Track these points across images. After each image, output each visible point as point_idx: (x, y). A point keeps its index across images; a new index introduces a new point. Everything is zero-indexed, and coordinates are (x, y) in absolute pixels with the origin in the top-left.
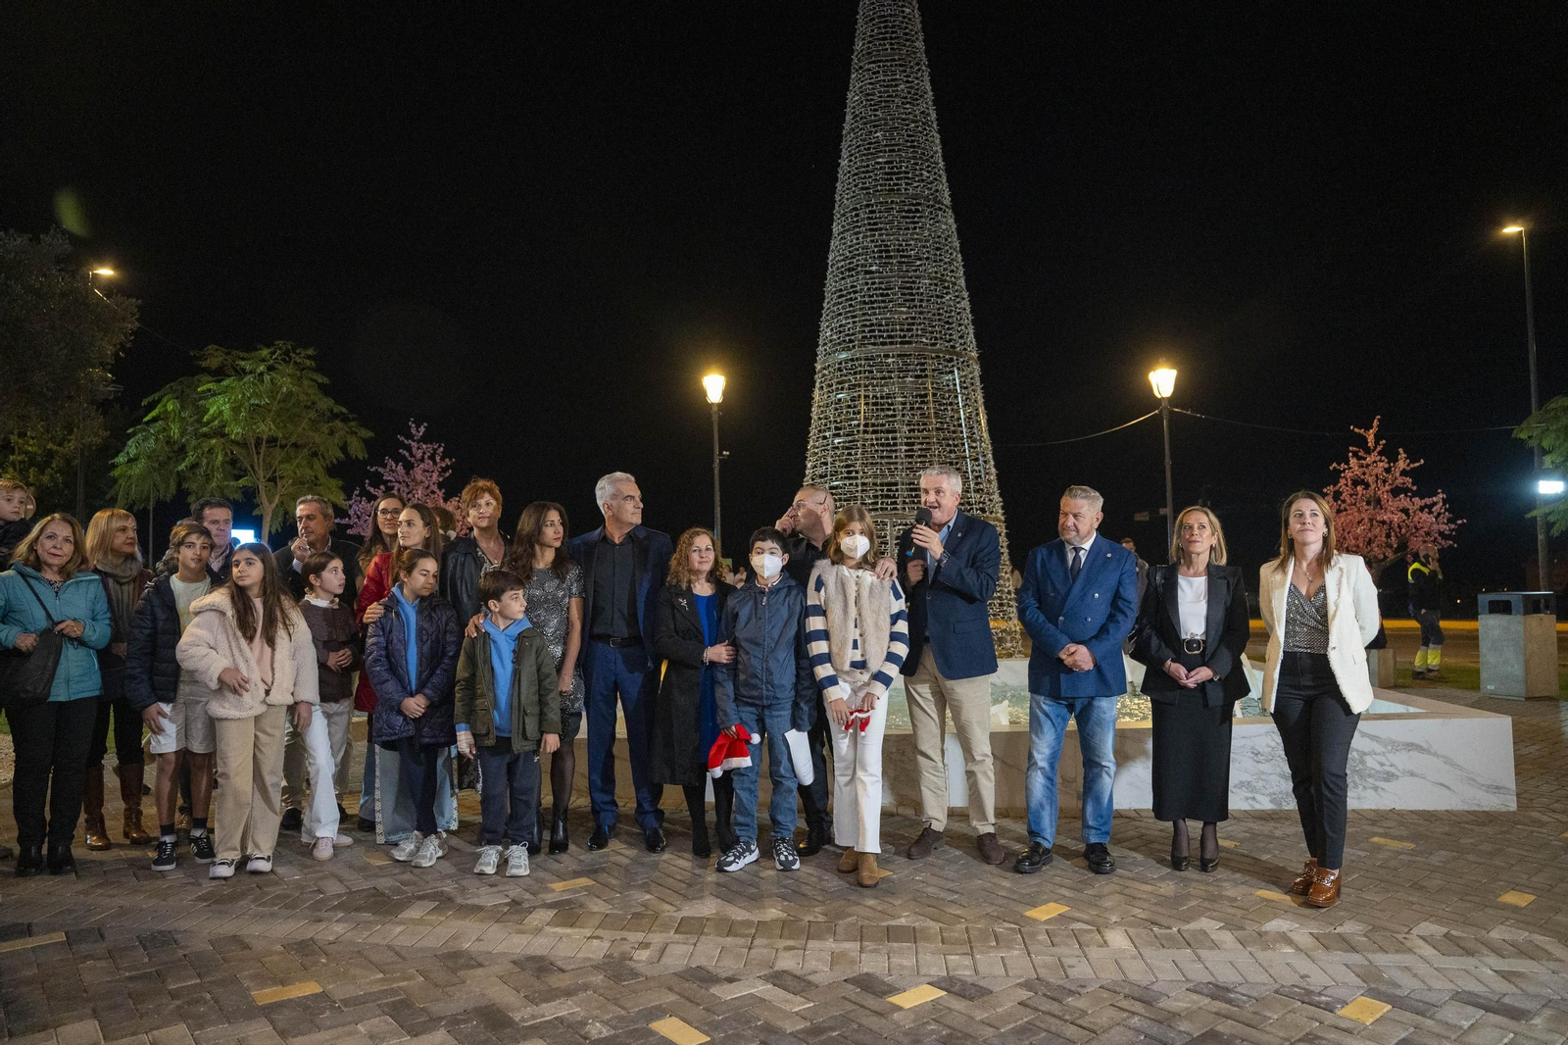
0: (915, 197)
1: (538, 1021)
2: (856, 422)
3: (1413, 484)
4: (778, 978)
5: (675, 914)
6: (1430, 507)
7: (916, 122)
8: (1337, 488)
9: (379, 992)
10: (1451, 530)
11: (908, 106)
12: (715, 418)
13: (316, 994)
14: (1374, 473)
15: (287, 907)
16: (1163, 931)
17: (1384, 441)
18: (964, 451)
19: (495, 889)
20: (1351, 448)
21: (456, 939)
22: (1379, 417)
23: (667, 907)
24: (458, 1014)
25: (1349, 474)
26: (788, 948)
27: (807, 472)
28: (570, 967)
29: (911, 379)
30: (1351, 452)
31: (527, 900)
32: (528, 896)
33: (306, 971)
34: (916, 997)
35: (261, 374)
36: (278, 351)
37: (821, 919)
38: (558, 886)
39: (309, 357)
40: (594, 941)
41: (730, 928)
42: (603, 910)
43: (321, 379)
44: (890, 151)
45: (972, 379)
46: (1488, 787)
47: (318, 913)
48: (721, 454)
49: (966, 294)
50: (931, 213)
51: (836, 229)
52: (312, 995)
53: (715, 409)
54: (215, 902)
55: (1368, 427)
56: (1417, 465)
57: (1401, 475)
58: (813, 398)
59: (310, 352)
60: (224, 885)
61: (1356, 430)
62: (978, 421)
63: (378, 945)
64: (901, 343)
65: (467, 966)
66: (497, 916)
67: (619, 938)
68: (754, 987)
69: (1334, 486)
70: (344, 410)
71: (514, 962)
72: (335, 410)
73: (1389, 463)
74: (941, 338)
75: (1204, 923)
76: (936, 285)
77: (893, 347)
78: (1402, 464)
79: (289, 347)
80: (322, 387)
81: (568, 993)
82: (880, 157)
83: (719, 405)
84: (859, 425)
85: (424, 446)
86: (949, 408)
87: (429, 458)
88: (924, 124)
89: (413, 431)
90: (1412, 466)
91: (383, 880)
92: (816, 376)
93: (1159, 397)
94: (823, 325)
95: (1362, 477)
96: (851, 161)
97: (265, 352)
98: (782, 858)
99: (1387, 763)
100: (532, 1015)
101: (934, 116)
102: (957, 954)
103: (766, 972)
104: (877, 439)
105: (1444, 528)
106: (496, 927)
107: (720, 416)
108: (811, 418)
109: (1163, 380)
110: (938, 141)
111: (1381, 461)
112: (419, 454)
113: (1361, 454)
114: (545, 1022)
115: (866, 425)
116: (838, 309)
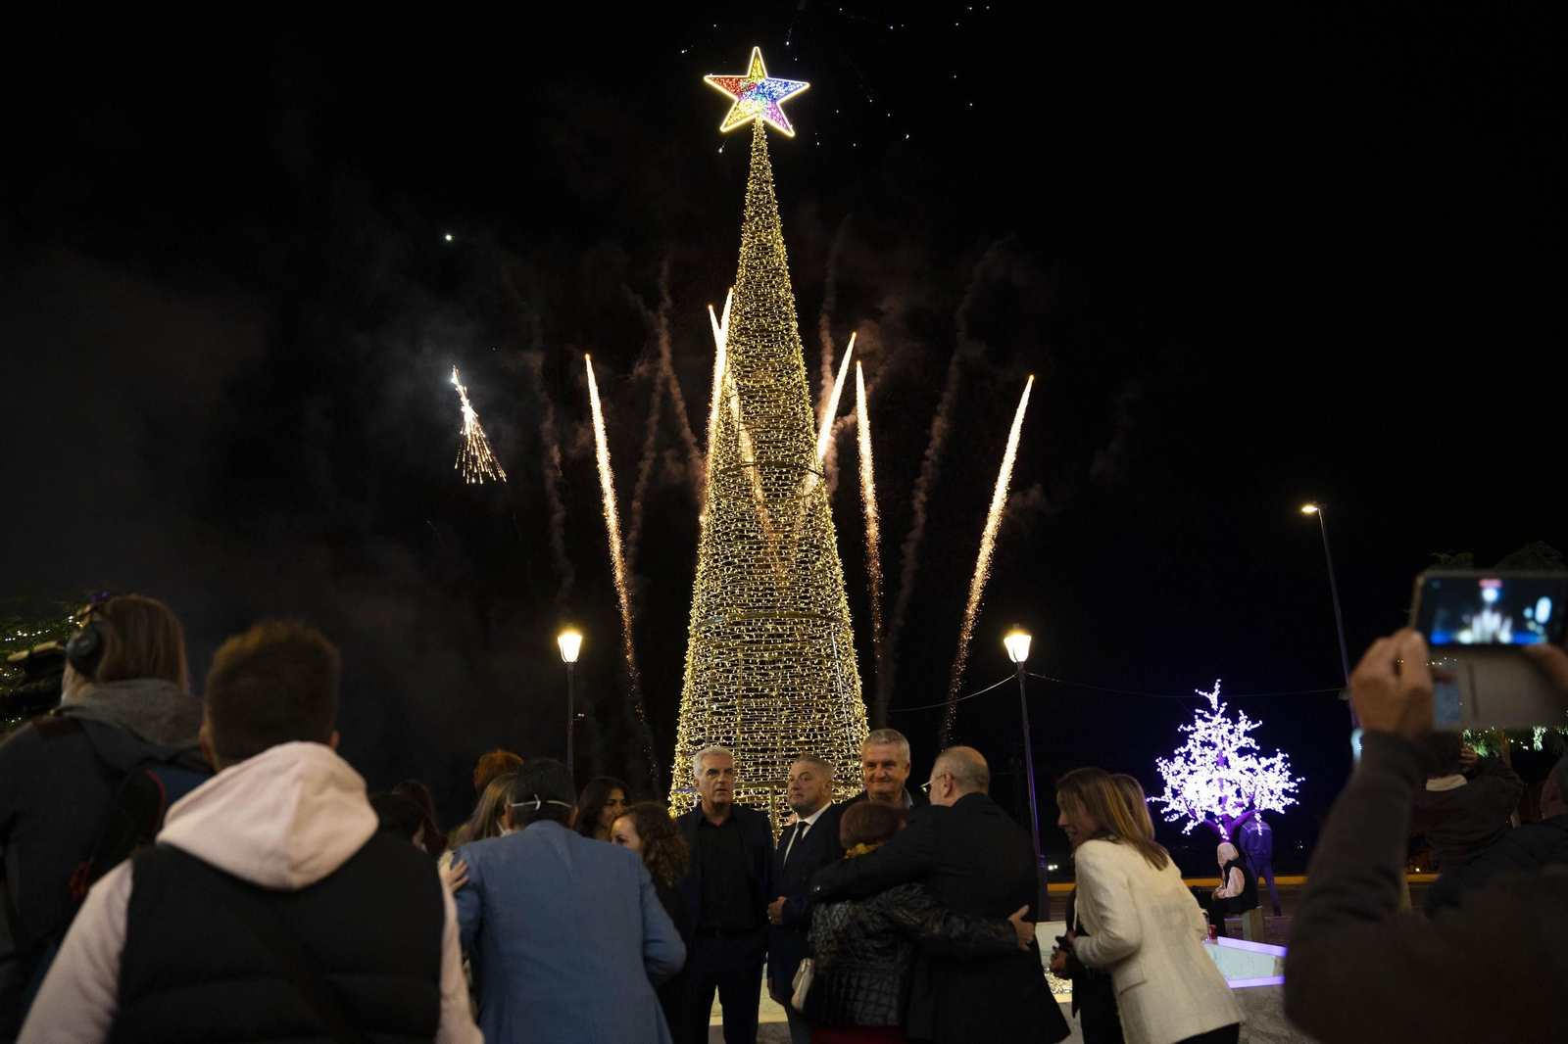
0: (793, 466)
2: (735, 687)
3: (1256, 744)
6: (1272, 766)
7: (789, 394)
8: (1186, 749)
10: (1295, 788)
11: (780, 379)
12: (570, 678)
14: (1220, 734)
17: (1226, 704)
20: (1197, 711)
25: (1195, 735)
27: (679, 738)
29: (790, 644)
30: (1198, 714)
45: (845, 643)
48: (575, 716)
49: (839, 561)
53: (571, 668)
55: (1211, 691)
56: (1257, 725)
57: (1244, 736)
58: (685, 662)
61: (1200, 693)
62: (852, 687)
69: (1184, 748)
73: (1233, 724)
78: (1244, 725)
83: (574, 663)
84: (737, 691)
86: (828, 672)
88: (796, 396)
90: (1253, 727)
92: (690, 639)
93: (1016, 661)
94: (697, 588)
95: (1209, 738)
101: (807, 389)
104: (756, 705)
105: (1286, 786)
108: (683, 683)
111: (1226, 722)
113: (1207, 715)
115: (744, 691)
116: (715, 573)
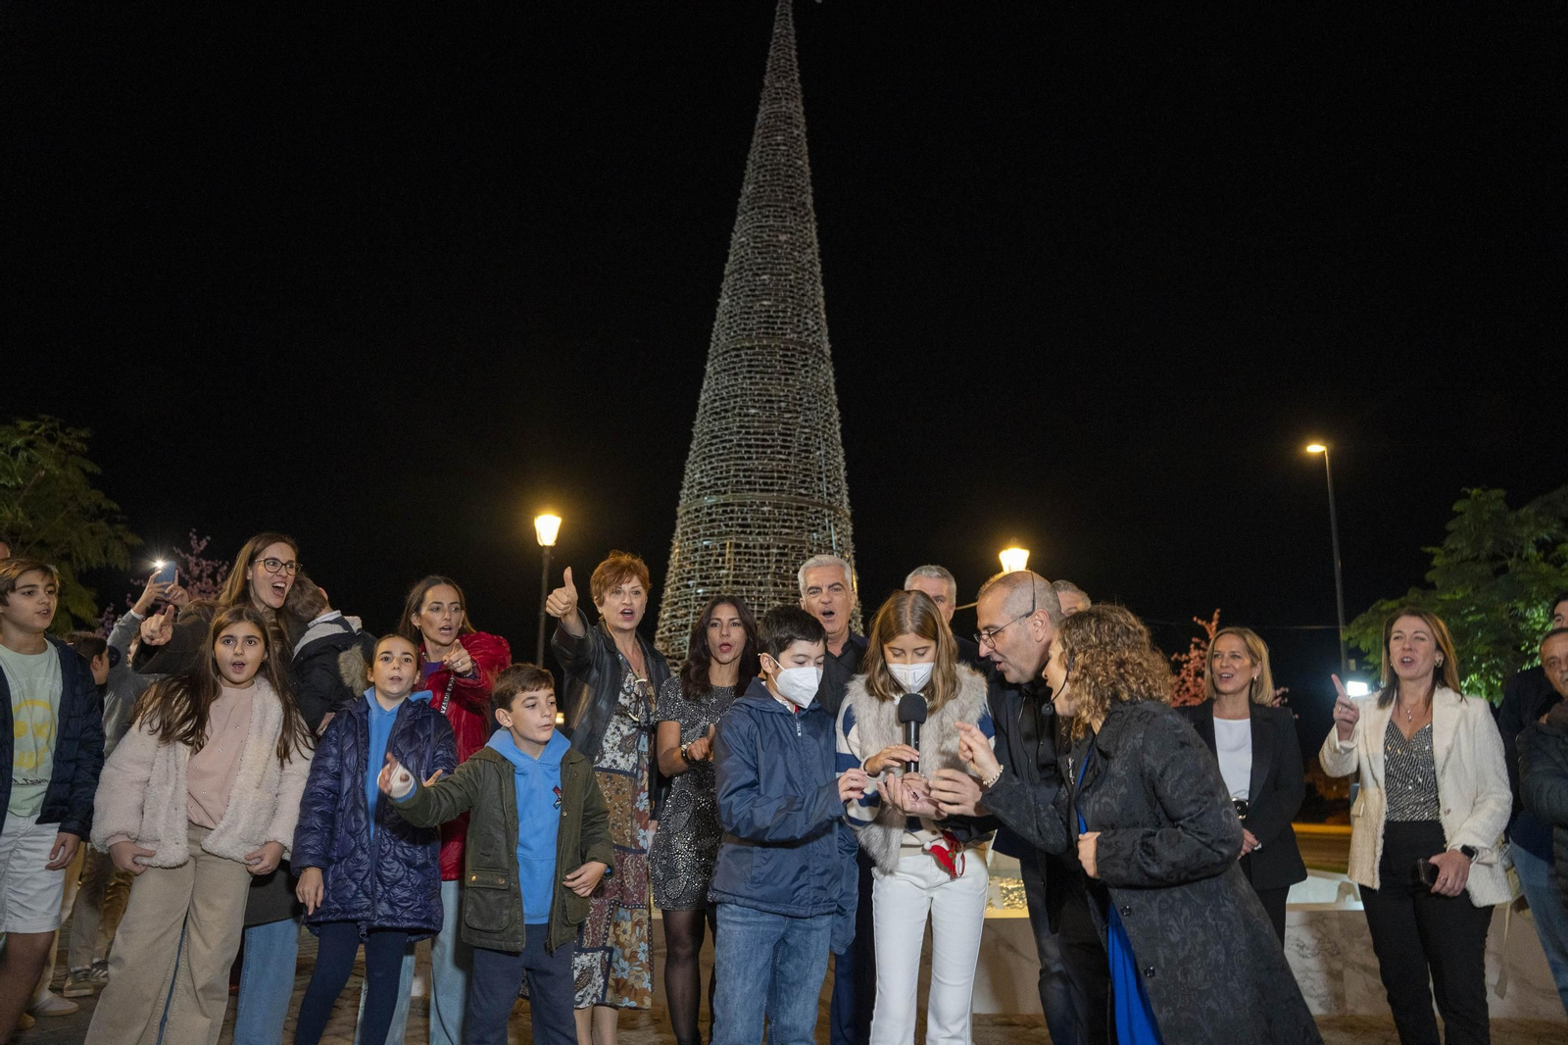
0: (801, 344)
2: (726, 571)
20: (1194, 640)
25: (1191, 666)
27: (662, 623)
29: (787, 530)
30: (1193, 643)
35: (16, 450)
36: (43, 427)
39: (81, 439)
43: (90, 467)
44: (776, 296)
45: (845, 536)
49: (841, 449)
50: (813, 362)
51: (709, 368)
53: (547, 552)
55: (1210, 621)
58: (672, 544)
59: (83, 434)
61: (1199, 622)
64: (778, 491)
70: (115, 506)
72: (104, 506)
77: (770, 494)
79: (57, 425)
80: (89, 476)
82: (766, 299)
83: (550, 547)
84: (727, 575)
85: (204, 563)
87: (209, 576)
88: (810, 273)
89: (193, 543)
92: (678, 520)
94: (689, 466)
96: (730, 301)
97: (25, 425)
101: (818, 269)
107: (553, 555)
110: (822, 292)
112: (196, 571)
115: (735, 576)
116: (710, 451)
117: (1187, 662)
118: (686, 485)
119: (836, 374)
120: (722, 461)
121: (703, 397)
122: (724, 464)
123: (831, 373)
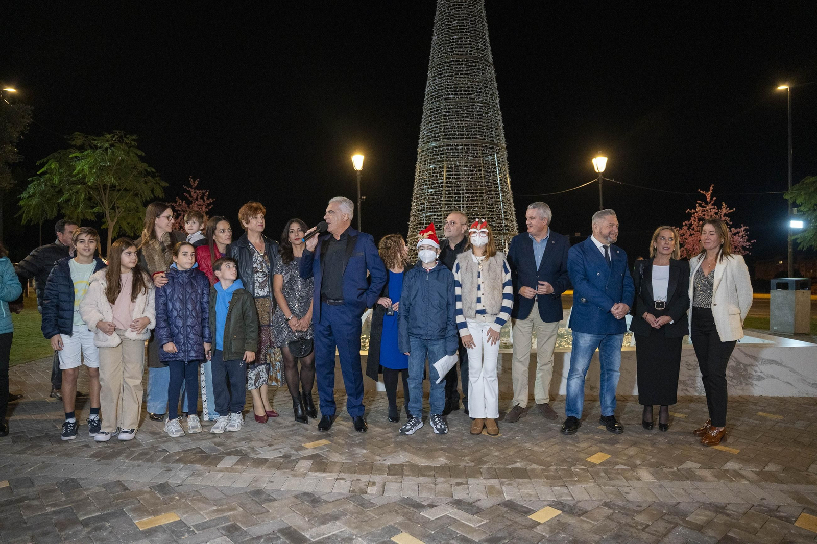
0: (475, 58)
1: (322, 537)
2: (441, 181)
3: (730, 221)
4: (458, 503)
5: (384, 462)
6: (738, 233)
7: (475, 16)
8: (690, 222)
9: (216, 519)
10: (749, 245)
11: (471, 7)
12: (359, 179)
13: (177, 521)
14: (710, 215)
15: (148, 461)
16: (669, 470)
17: (715, 198)
18: (499, 198)
19: (272, 448)
20: (698, 202)
21: (256, 481)
22: (713, 185)
23: (378, 458)
24: (269, 534)
25: (696, 215)
26: (458, 484)
27: (412, 208)
28: (331, 500)
29: (471, 158)
31: (293, 454)
32: (293, 452)
33: (168, 506)
34: (545, 515)
35: (106, 149)
36: (116, 136)
37: (471, 464)
38: (309, 445)
39: (134, 140)
40: (341, 481)
41: (419, 471)
42: (340, 460)
43: (140, 153)
44: (461, 32)
45: (503, 158)
46: (813, 384)
47: (167, 465)
48: (361, 198)
49: (500, 113)
50: (483, 67)
51: (429, 75)
52: (174, 522)
53: (359, 173)
54: (103, 458)
55: (707, 191)
56: (732, 211)
57: (724, 216)
58: (416, 168)
59: (134, 137)
60: (106, 447)
61: (701, 192)
62: (505, 182)
63: (208, 486)
64: (466, 138)
65: (267, 500)
66: (277, 465)
67: (355, 479)
68: (447, 511)
69: (689, 221)
70: (153, 170)
71: (296, 497)
72: (149, 170)
73: (718, 209)
74: (488, 136)
75: (689, 465)
76: (485, 107)
77: (462, 140)
78: (724, 210)
79: (122, 134)
80: (140, 157)
81: (335, 518)
82: (456, 35)
83: (360, 171)
84: (442, 183)
85: (198, 191)
86: (492, 174)
87: (201, 198)
88: (479, 17)
89: (192, 182)
90: (729, 211)
91: (203, 442)
92: (418, 155)
93: (598, 172)
94: (422, 127)
96: (438, 38)
97: (108, 136)
98: (438, 426)
99: (759, 371)
100: (317, 534)
101: (484, 14)
102: (558, 486)
103: (450, 500)
104: (452, 190)
105: (745, 244)
106: (278, 472)
107: (361, 178)
108: (415, 179)
109: (600, 163)
110: (486, 28)
111: (714, 208)
112: (195, 196)
113: (703, 204)
114: (326, 538)
115: (447, 183)
116: (431, 119)
117: (694, 213)
118: (421, 137)
119: (496, 72)
120: (437, 124)
121: (427, 91)
122: (438, 125)
123: (493, 72)
